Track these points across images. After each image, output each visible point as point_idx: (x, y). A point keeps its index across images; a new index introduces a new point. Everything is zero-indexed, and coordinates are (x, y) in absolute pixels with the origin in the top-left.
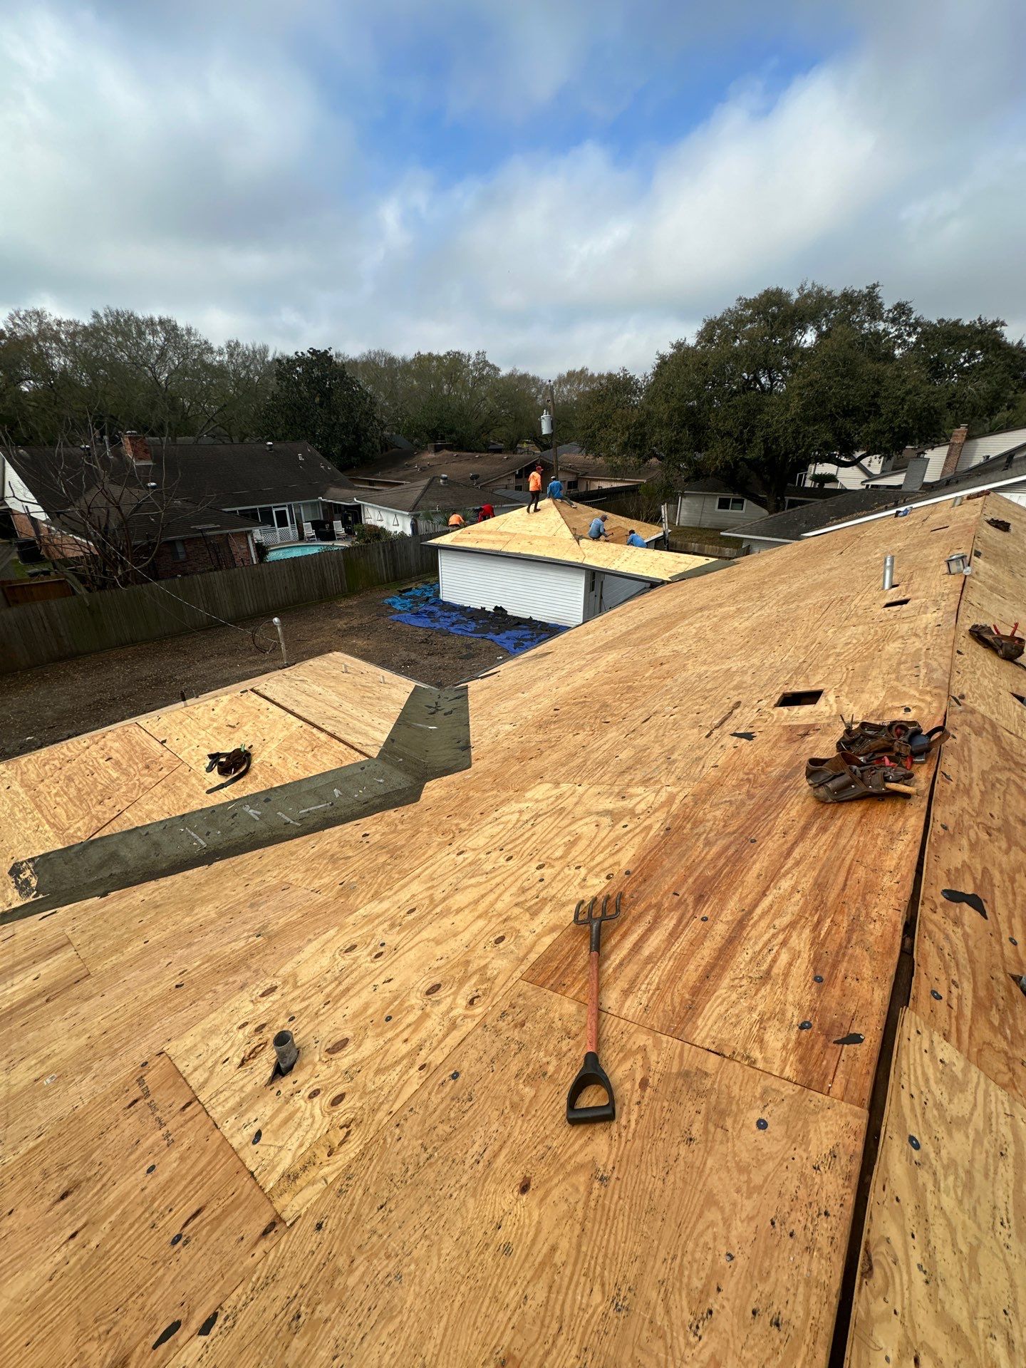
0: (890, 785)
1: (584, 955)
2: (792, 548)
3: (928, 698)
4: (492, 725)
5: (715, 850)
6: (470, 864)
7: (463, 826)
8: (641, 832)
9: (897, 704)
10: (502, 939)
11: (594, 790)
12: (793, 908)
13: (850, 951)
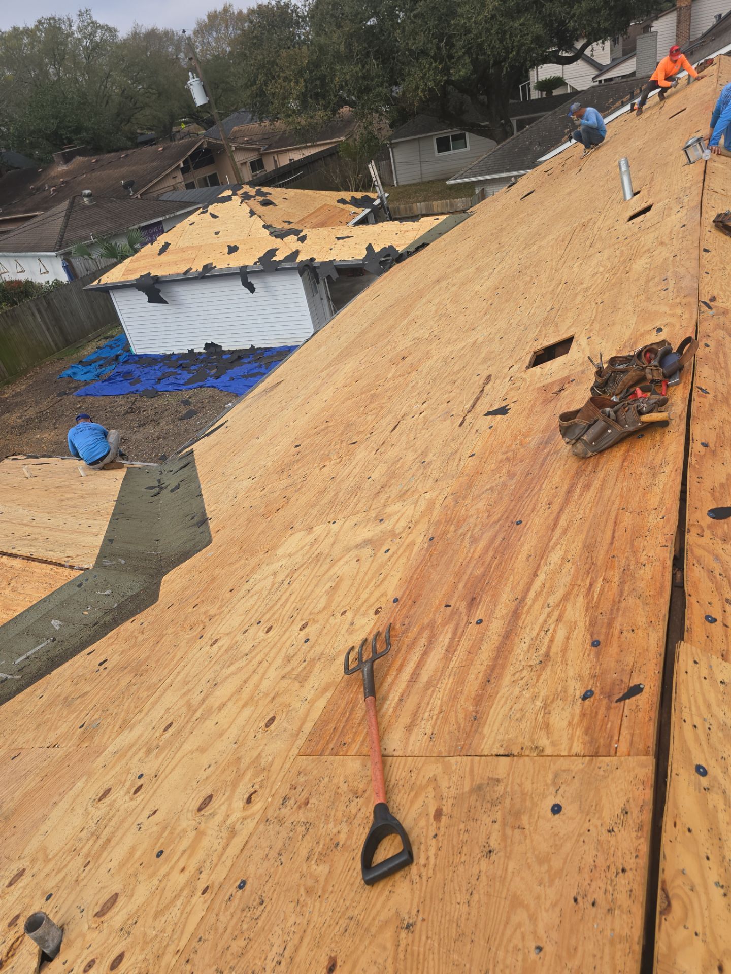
0: (646, 418)
1: (362, 705)
2: (529, 179)
3: (679, 311)
4: (228, 487)
5: (482, 544)
6: (226, 651)
7: (212, 611)
8: (405, 551)
9: (649, 327)
10: (273, 719)
11: (350, 523)
12: (564, 580)
13: (623, 604)
